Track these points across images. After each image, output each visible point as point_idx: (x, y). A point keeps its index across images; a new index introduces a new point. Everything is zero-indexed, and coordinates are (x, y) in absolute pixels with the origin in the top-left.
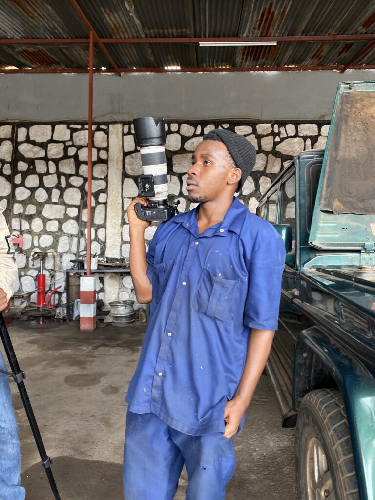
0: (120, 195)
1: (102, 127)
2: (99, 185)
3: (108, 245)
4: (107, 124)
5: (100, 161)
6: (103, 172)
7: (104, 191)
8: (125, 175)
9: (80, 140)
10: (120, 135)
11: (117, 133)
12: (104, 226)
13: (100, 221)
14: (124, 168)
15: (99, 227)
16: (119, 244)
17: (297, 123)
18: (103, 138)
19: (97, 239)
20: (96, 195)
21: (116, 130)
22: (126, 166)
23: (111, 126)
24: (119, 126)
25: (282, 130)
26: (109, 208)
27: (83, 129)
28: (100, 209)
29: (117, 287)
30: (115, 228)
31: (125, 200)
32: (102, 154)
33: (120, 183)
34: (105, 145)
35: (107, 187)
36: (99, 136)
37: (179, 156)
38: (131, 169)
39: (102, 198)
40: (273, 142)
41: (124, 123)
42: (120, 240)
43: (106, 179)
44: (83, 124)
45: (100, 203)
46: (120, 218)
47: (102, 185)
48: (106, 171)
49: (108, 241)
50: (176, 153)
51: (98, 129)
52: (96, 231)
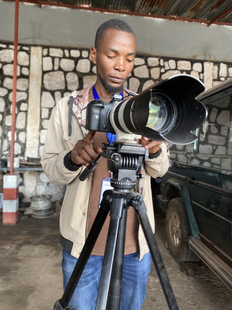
0: (39, 105)
1: (24, 48)
2: (21, 96)
3: (27, 146)
4: (29, 46)
5: (22, 76)
6: (25, 85)
7: (26, 101)
8: (43, 89)
9: (5, 57)
10: (40, 56)
11: (37, 55)
12: (24, 130)
13: (21, 126)
14: (43, 83)
15: (20, 131)
16: (37, 146)
17: (177, 60)
18: (25, 57)
19: (18, 141)
20: (18, 104)
21: (36, 52)
22: (45, 82)
23: (32, 48)
24: (39, 49)
25: (166, 64)
26: (29, 116)
27: (8, 48)
28: (21, 116)
29: (35, 181)
30: (34, 132)
31: (43, 109)
32: (24, 71)
33: (39, 95)
34: (27, 64)
35: (28, 98)
36: (22, 55)
37: (88, 77)
38: (49, 84)
39: (23, 107)
40: (159, 72)
41: (44, 47)
42: (38, 142)
43: (27, 91)
44: (8, 44)
45: (21, 111)
46: (38, 124)
47: (23, 96)
48: (27, 85)
49: (27, 143)
50: (86, 74)
51: (21, 50)
52: (18, 134)
